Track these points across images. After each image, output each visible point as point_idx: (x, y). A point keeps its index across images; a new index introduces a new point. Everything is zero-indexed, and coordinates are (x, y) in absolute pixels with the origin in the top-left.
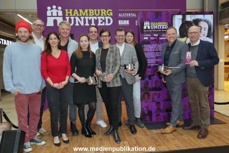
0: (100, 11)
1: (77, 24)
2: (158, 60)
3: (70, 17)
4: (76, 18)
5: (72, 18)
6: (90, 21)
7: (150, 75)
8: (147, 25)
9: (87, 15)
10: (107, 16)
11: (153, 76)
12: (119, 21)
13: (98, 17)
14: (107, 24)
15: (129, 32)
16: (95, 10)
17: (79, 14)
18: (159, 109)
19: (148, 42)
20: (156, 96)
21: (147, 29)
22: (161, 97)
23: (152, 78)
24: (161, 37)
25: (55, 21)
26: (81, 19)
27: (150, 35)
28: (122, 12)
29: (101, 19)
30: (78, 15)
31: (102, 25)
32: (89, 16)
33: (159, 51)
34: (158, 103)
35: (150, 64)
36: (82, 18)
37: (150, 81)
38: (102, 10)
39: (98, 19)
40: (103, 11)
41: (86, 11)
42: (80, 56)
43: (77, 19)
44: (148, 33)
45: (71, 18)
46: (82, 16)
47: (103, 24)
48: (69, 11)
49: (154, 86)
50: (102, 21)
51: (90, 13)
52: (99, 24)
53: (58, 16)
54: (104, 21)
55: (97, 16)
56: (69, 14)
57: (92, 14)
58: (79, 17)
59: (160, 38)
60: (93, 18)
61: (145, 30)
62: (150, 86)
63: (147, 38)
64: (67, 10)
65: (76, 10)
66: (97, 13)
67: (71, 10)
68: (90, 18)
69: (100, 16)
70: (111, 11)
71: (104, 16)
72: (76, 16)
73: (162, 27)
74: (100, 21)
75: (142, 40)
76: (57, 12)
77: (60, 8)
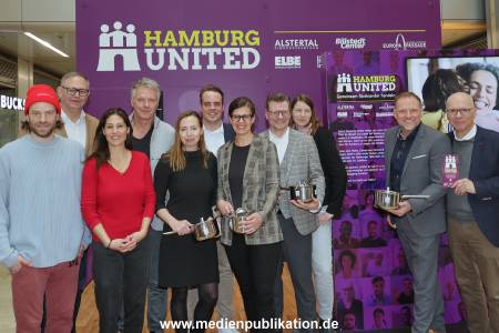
0: (230, 36)
1: (172, 67)
2: (374, 168)
3: (155, 48)
4: (170, 50)
5: (161, 52)
6: (204, 60)
7: (355, 206)
8: (344, 83)
9: (197, 44)
10: (247, 46)
11: (363, 208)
12: (277, 58)
13: (225, 50)
14: (246, 66)
15: (301, 99)
16: (218, 33)
17: (178, 41)
18: (379, 296)
19: (348, 124)
20: (372, 263)
21: (345, 93)
22: (383, 263)
23: (361, 213)
24: (381, 111)
25: (119, 60)
26: (181, 55)
27: (352, 107)
28: (283, 37)
29: (232, 54)
30: (175, 44)
31: (233, 67)
32: (201, 47)
33: (376, 146)
34: (378, 280)
35: (355, 177)
36: (186, 51)
37: (355, 222)
38: (233, 32)
39: (223, 54)
40: (238, 36)
41: (195, 34)
42: (179, 164)
43: (173, 53)
44: (348, 101)
45: (158, 50)
46: (186, 46)
47: (237, 66)
48: (153, 35)
49: (366, 235)
50: (233, 58)
51: (205, 38)
52: (227, 66)
53: (125, 47)
54: (240, 58)
55: (222, 47)
56: (153, 42)
57: (209, 41)
58: (178, 49)
59: (378, 115)
60: (211, 52)
61: (341, 94)
62: (355, 235)
63: (345, 114)
64: (147, 33)
65: (170, 33)
66: (222, 39)
67: (158, 33)
68: (204, 52)
69: (228, 46)
70: (257, 33)
71: (239, 46)
72: (170, 47)
73: (381, 87)
74: (228, 58)
75: (334, 119)
76: (125, 38)
77: (131, 28)
